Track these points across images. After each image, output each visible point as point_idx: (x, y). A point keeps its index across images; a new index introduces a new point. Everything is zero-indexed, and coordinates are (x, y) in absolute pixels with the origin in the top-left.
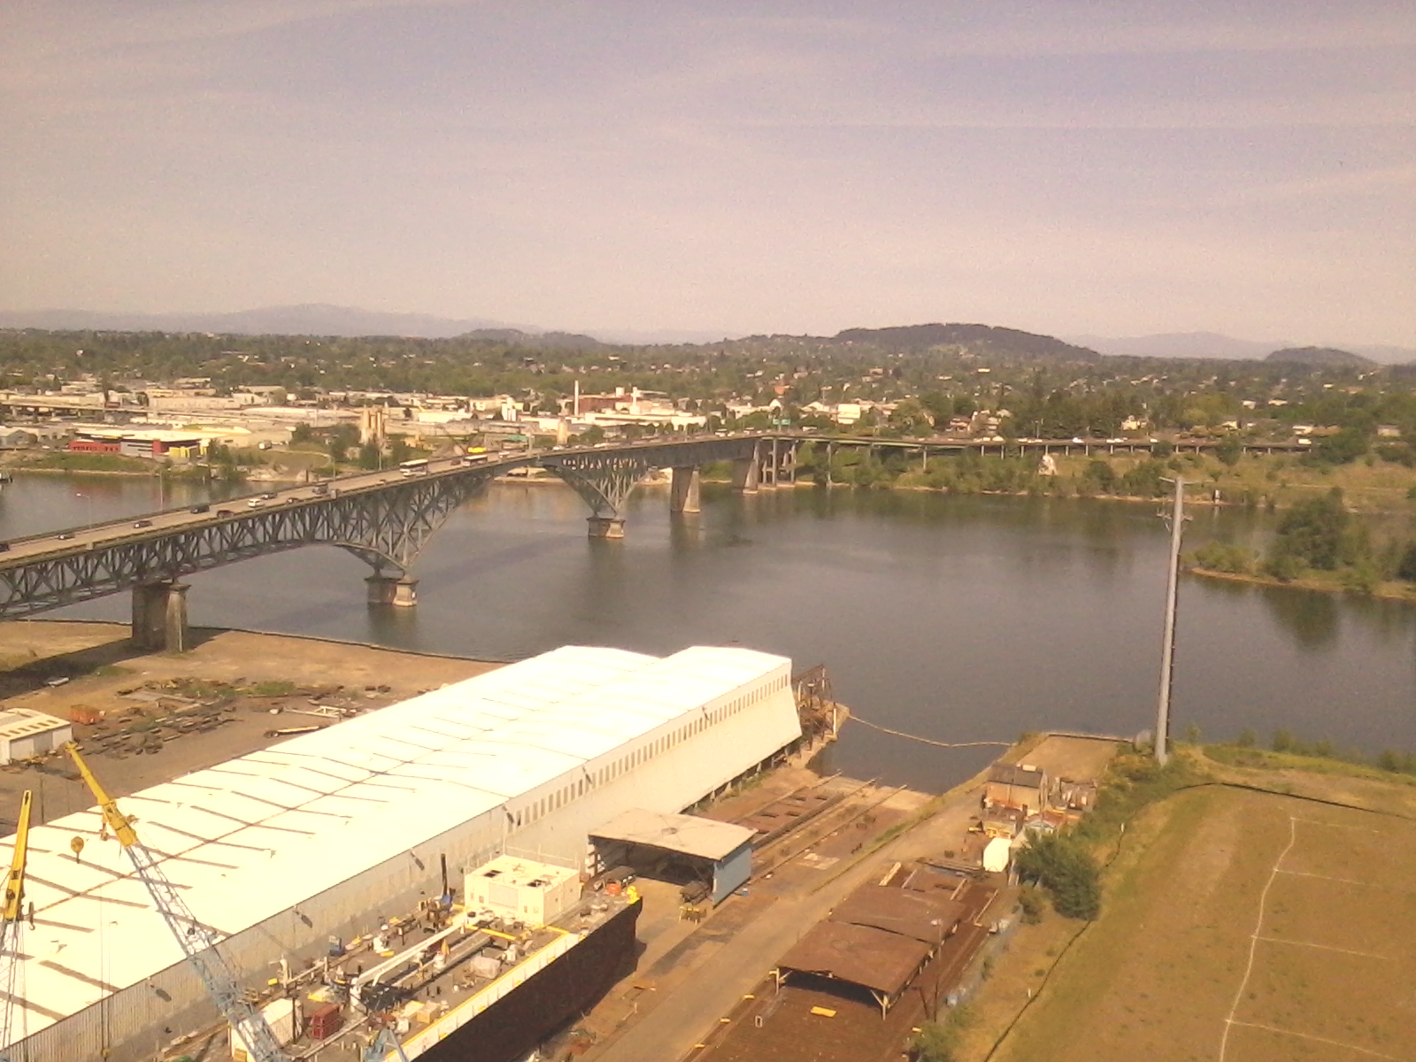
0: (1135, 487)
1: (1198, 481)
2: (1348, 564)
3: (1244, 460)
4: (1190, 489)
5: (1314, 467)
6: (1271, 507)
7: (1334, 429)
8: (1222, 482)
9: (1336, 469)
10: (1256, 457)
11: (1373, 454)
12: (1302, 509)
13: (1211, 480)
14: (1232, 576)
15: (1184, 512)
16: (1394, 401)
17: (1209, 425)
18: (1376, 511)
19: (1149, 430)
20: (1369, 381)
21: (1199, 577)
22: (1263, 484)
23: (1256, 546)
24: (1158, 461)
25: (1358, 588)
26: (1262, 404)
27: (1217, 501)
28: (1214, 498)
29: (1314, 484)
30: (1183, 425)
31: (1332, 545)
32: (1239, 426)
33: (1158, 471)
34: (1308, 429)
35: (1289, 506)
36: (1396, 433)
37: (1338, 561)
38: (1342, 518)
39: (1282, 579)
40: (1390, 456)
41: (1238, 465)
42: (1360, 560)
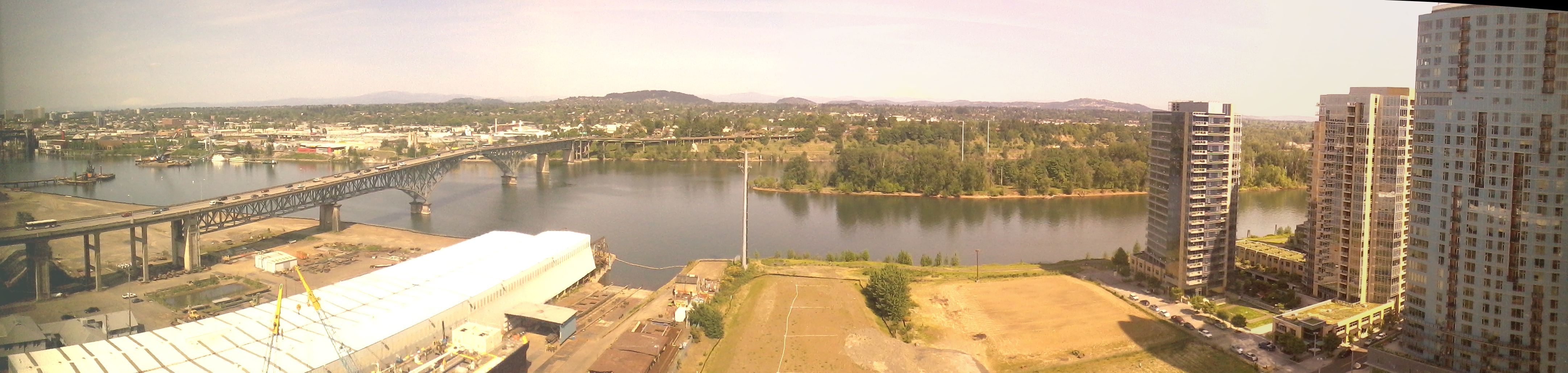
0: (729, 156)
1: (753, 152)
2: (811, 182)
3: (770, 143)
4: (750, 155)
5: (796, 144)
6: (781, 161)
7: (802, 129)
8: (762, 151)
9: (804, 144)
10: (775, 141)
11: (817, 138)
12: (792, 161)
13: (758, 152)
14: (768, 189)
15: (748, 165)
16: (822, 117)
17: (756, 130)
18: (819, 161)
19: (733, 132)
20: (814, 110)
21: (755, 190)
22: (778, 152)
23: (778, 177)
24: (737, 145)
25: (815, 191)
26: (776, 120)
27: (761, 160)
28: (760, 158)
29: (795, 151)
30: (747, 130)
31: (804, 175)
32: (768, 129)
33: (738, 148)
34: (793, 129)
35: (788, 160)
36: (824, 130)
37: (807, 181)
38: (807, 164)
39: (787, 190)
40: (823, 139)
41: (768, 144)
42: (815, 179)
